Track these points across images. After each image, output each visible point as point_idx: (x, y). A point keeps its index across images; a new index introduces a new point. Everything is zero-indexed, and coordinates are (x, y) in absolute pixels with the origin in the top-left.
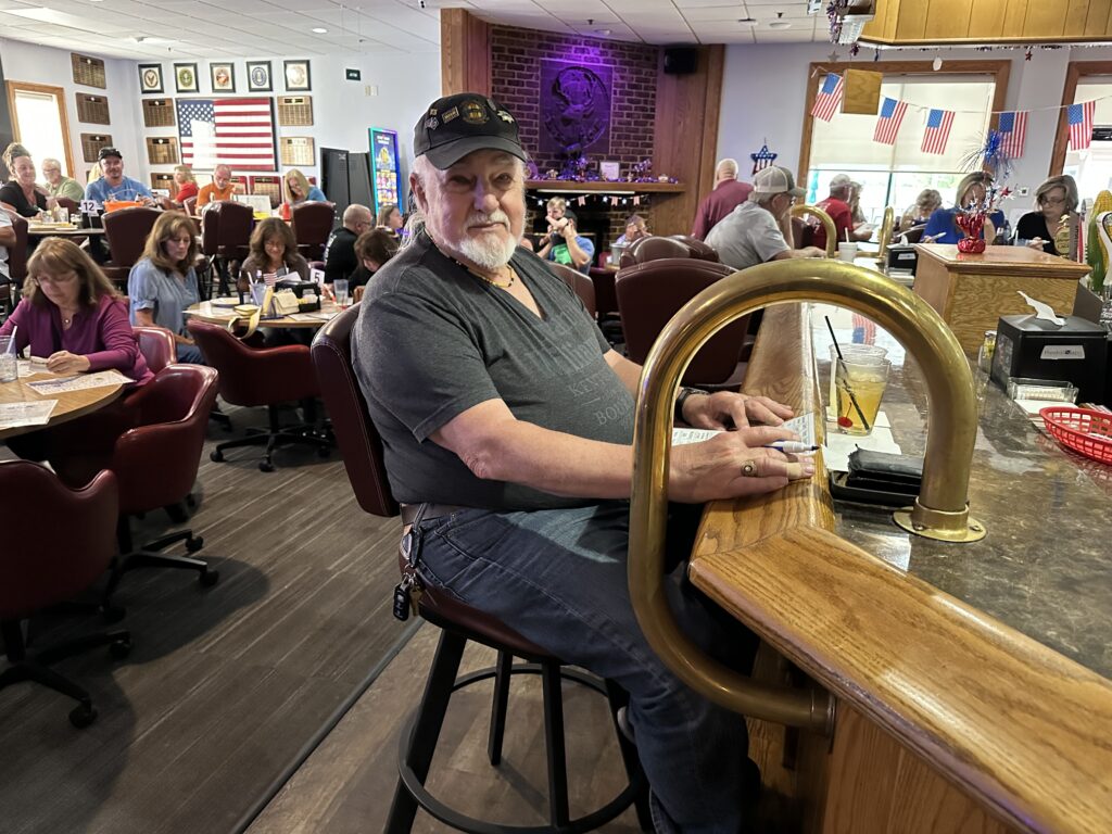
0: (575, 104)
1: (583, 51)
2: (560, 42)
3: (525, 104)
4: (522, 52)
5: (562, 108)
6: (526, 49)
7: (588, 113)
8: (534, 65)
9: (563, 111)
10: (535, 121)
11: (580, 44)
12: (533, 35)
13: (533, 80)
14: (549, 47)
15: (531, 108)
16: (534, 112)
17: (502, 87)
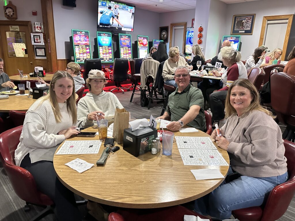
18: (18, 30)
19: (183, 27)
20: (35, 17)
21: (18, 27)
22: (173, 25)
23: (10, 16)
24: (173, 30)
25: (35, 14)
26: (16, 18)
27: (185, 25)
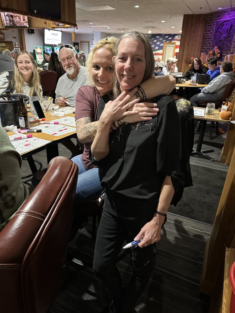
0: (224, 34)
1: (229, 14)
2: (223, 13)
3: (211, 37)
4: (212, 20)
5: (220, 36)
6: (213, 19)
7: (227, 37)
8: (214, 24)
9: (220, 37)
10: (211, 42)
11: (229, 12)
12: (216, 14)
13: (213, 29)
14: (219, 16)
15: (211, 38)
16: (212, 39)
17: (206, 33)
18: (5, 46)
19: (87, 44)
20: (15, 39)
21: (5, 44)
22: (82, 42)
23: (2, 38)
24: (82, 45)
25: (15, 38)
26: (4, 40)
27: (89, 42)
